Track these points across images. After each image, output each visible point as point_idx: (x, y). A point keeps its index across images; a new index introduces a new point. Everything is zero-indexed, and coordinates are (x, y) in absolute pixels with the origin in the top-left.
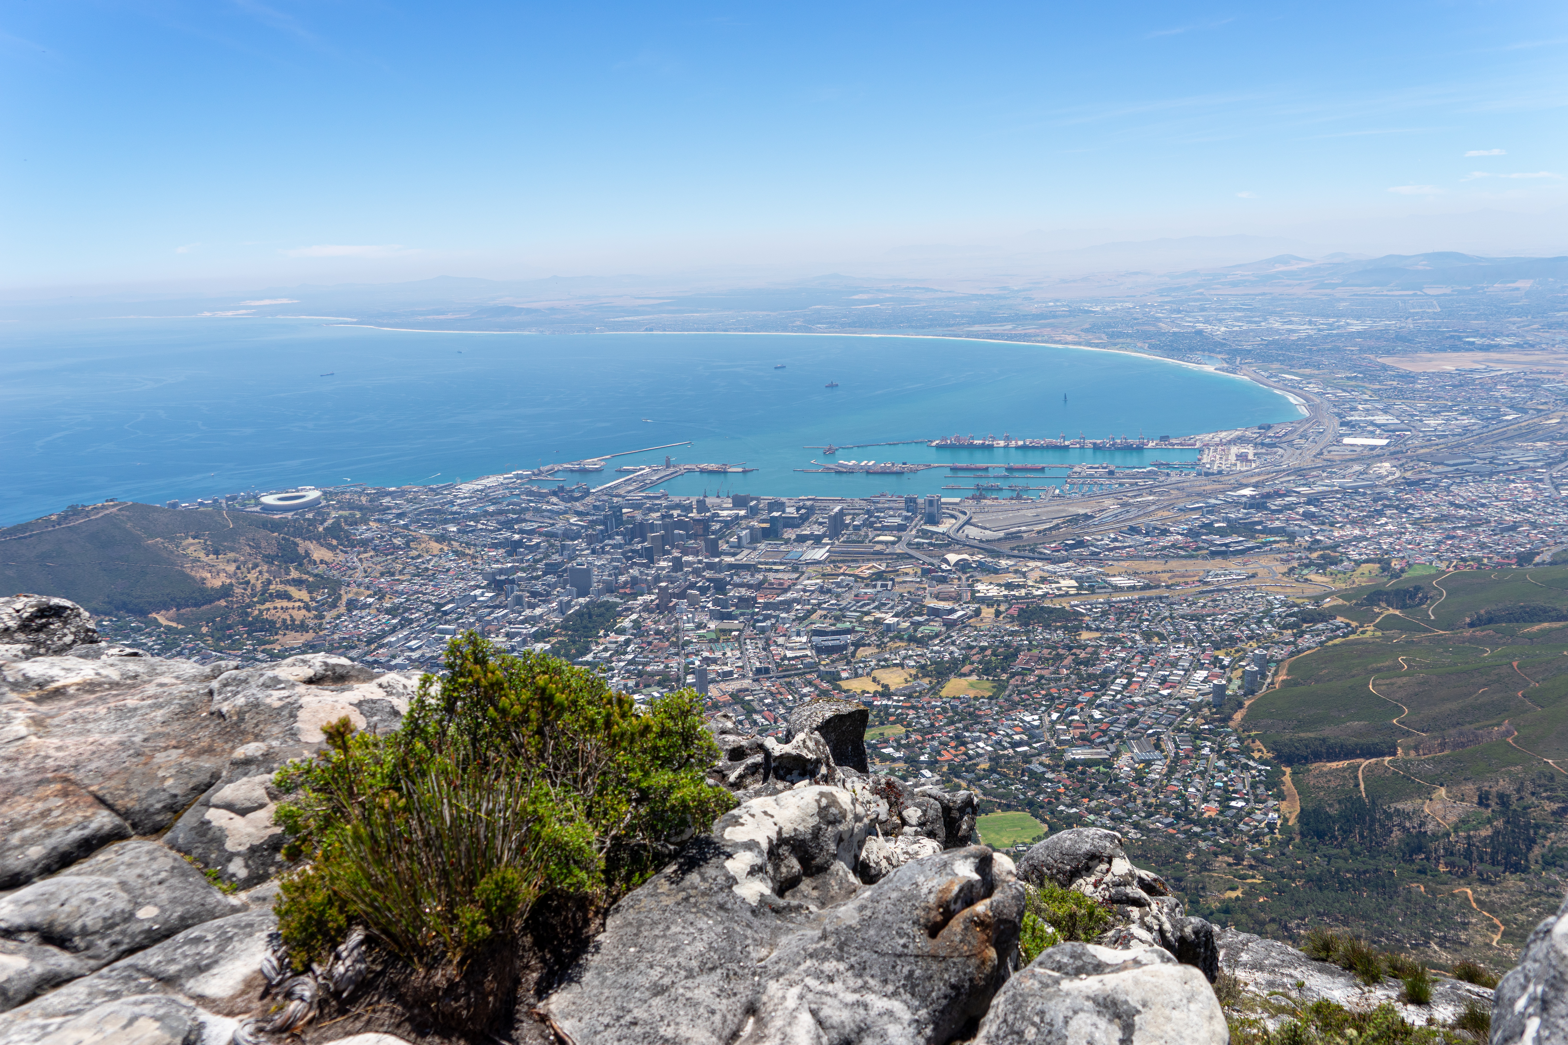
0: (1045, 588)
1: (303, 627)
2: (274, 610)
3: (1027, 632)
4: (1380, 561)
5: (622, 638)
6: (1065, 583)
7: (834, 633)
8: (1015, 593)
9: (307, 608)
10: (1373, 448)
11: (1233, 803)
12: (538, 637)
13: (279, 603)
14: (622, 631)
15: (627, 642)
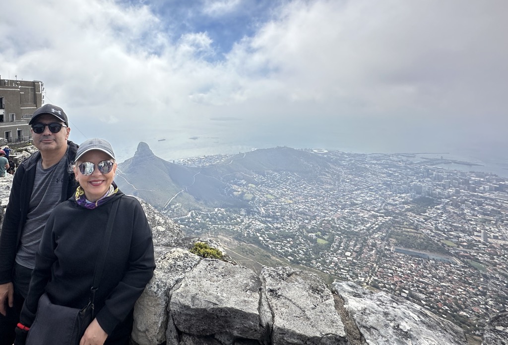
1: (330, 184)
2: (322, 178)
5: (439, 211)
9: (331, 179)
12: (405, 203)
13: (324, 177)
14: (438, 209)
15: (442, 213)
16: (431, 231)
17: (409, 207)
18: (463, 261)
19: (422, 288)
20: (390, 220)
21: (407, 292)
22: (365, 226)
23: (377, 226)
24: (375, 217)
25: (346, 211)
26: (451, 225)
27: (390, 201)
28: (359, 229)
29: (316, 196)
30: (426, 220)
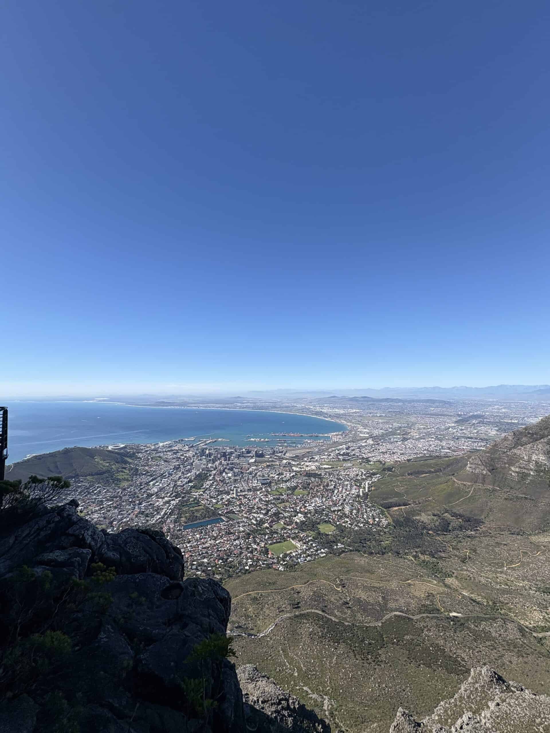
0: (309, 468)
1: (127, 480)
2: (120, 476)
3: (309, 479)
4: (379, 461)
5: (211, 482)
6: (312, 467)
7: (264, 480)
8: (303, 469)
9: (128, 475)
10: (366, 437)
11: (376, 519)
12: (190, 481)
13: (121, 474)
14: (211, 480)
15: (213, 483)
16: (207, 500)
17: (192, 484)
18: (227, 517)
19: (205, 553)
20: (179, 501)
21: (195, 563)
22: (160, 515)
23: (170, 510)
24: (168, 502)
25: (143, 505)
26: (218, 491)
27: (179, 483)
28: (156, 520)
29: (112, 498)
30: (204, 492)
